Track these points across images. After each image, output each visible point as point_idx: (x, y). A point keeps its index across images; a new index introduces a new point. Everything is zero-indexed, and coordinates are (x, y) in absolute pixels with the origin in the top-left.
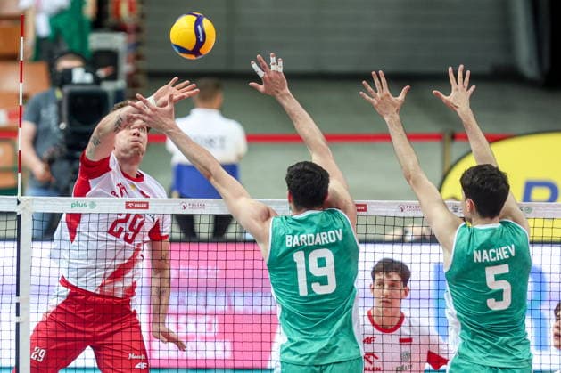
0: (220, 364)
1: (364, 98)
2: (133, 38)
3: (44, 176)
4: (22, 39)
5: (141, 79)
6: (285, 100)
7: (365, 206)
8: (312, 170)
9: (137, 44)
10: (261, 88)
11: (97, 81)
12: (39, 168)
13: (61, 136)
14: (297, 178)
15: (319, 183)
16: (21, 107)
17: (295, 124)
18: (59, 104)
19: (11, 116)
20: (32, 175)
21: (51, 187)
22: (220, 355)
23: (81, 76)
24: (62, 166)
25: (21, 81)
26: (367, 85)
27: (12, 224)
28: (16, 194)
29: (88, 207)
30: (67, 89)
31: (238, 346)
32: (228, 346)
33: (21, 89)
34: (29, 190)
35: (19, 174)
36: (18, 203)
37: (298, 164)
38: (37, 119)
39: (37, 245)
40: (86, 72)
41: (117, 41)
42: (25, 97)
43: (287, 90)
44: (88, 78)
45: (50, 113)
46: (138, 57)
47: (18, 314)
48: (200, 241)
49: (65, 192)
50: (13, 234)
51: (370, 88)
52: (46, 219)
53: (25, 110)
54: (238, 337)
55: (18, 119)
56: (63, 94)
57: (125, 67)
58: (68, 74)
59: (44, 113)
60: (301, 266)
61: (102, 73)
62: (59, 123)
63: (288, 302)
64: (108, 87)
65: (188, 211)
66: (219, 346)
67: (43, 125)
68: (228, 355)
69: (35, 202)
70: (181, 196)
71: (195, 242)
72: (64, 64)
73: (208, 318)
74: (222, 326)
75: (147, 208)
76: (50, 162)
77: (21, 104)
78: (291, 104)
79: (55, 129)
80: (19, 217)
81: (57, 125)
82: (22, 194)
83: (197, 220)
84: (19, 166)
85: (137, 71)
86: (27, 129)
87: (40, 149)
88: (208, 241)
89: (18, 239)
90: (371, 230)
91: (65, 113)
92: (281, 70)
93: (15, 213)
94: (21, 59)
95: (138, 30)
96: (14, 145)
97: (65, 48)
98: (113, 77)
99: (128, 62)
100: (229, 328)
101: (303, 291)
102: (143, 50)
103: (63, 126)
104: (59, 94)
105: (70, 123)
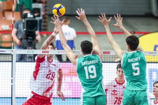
0: (69, 97)
1: (99, 21)
2: (44, 5)
3: (19, 43)
4: (13, 5)
5: (47, 16)
6: (85, 22)
7: (109, 52)
8: (88, 43)
9: (46, 7)
10: (79, 18)
11: (34, 17)
12: (18, 41)
13: (24, 32)
14: (84, 45)
15: (90, 46)
16: (13, 24)
17: (88, 29)
18: (24, 24)
19: (10, 27)
20: (16, 44)
21: (21, 47)
22: (69, 94)
23: (30, 15)
24: (25, 41)
25: (13, 17)
26: (100, 17)
27: (11, 57)
28: (11, 49)
29: (32, 52)
30: (26, 19)
31: (74, 92)
32: (71, 91)
33: (13, 19)
34: (15, 48)
35: (12, 43)
36: (12, 51)
37: (84, 41)
38: (17, 28)
39: (17, 63)
40: (31, 14)
41: (40, 6)
42: (14, 21)
43: (86, 19)
44: (32, 16)
45: (21, 26)
46: (46, 10)
47: (12, 83)
48: (63, 62)
49: (25, 48)
50: (11, 60)
51: (101, 18)
52: (20, 56)
53: (14, 25)
54: (74, 89)
55: (12, 28)
56: (25, 21)
57: (42, 13)
58: (26, 15)
59: (19, 26)
60: (86, 70)
61: (36, 15)
62: (24, 29)
63: (83, 81)
64: (37, 19)
65: (60, 54)
66: (69, 91)
67: (19, 29)
68: (71, 94)
69: (17, 51)
70: (58, 49)
71: (62, 62)
72: (25, 12)
73: (65, 84)
74: (69, 86)
75: (48, 53)
76: (21, 40)
77: (13, 23)
78: (87, 23)
79: (22, 30)
80: (12, 55)
81: (23, 30)
82: (13, 49)
83: (62, 56)
84: (12, 41)
85: (46, 14)
86: (15, 30)
87: (18, 36)
88: (65, 62)
89: (12, 61)
90: (111, 59)
91: (25, 26)
92: (84, 13)
93: (11, 54)
94: (13, 11)
95: (46, 3)
96: (11, 35)
97: (25, 8)
98: (39, 16)
99: (43, 12)
100: (71, 86)
101: (87, 78)
102: (47, 8)
103: (25, 30)
104: (24, 21)
105: (27, 29)
